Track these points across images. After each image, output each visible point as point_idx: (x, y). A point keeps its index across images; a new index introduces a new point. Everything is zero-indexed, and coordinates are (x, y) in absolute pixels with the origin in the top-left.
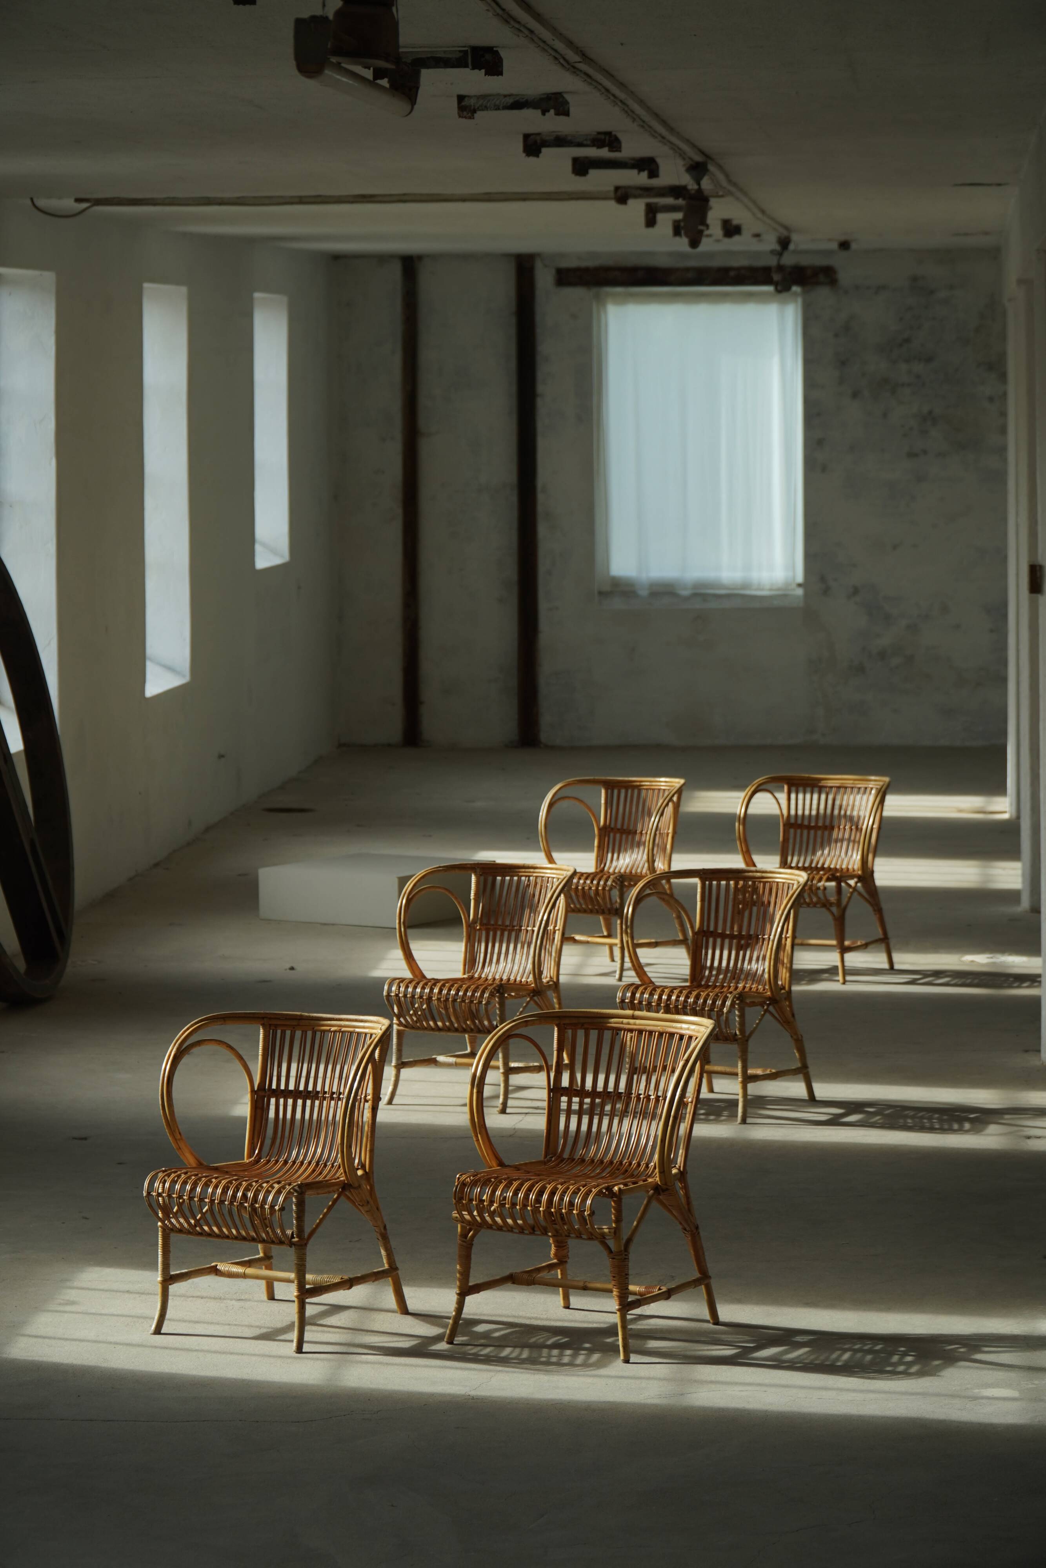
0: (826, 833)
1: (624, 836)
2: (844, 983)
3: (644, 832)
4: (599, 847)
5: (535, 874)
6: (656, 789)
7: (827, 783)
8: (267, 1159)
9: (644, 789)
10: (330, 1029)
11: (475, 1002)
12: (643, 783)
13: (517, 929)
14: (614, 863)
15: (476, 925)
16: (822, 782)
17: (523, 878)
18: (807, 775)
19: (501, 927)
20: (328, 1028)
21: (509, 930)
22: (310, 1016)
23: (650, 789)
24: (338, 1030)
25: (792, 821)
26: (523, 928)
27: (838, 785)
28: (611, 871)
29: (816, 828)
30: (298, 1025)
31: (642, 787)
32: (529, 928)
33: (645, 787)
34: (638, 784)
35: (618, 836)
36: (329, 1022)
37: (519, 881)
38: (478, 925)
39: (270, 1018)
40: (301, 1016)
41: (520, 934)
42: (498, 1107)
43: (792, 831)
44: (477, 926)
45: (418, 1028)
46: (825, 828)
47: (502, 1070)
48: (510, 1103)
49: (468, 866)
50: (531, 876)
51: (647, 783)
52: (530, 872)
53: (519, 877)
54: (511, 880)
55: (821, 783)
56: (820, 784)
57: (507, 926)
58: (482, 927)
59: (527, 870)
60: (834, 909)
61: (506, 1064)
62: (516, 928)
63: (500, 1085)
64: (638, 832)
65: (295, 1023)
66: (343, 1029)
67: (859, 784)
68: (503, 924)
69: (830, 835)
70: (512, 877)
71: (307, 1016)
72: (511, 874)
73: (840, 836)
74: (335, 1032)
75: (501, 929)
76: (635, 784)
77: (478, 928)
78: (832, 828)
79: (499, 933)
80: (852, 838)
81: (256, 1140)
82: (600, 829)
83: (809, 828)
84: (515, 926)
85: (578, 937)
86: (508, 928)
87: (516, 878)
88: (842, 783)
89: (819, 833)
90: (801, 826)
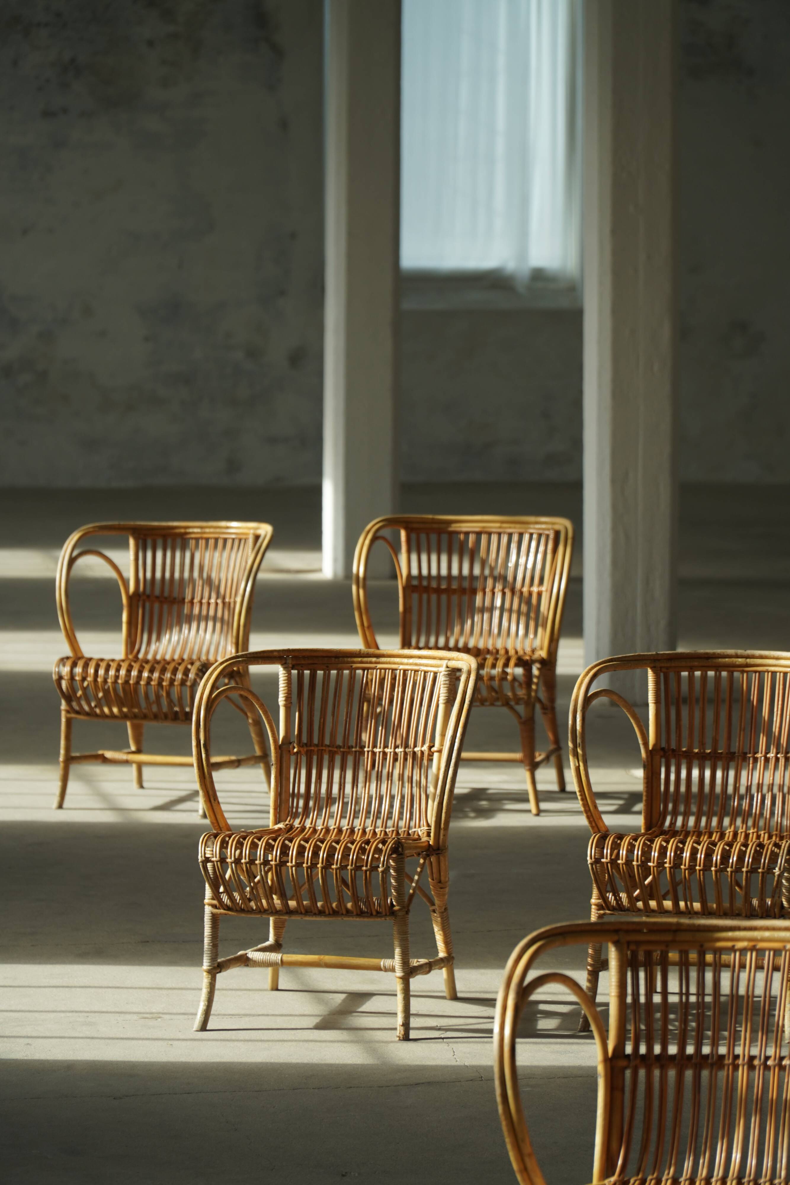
0: (466, 598)
1: (165, 607)
2: (539, 812)
3: (195, 601)
4: (130, 623)
5: (379, 666)
6: (211, 538)
7: (460, 527)
8: (640, 1176)
9: (192, 538)
10: (733, 946)
11: (364, 868)
12: (191, 530)
13: (356, 752)
14: (153, 647)
15: (291, 747)
16: (454, 525)
17: (359, 672)
18: (430, 516)
19: (330, 749)
20: (729, 944)
21: (343, 752)
22: (694, 925)
23: (202, 538)
24: (749, 947)
25: (415, 583)
26: (366, 749)
27: (477, 530)
28: (150, 657)
29: (449, 591)
30: (674, 941)
31: (188, 536)
32: (377, 750)
33: (193, 536)
34: (182, 531)
35: (156, 606)
36: (730, 934)
37: (352, 677)
38: (295, 745)
39: (627, 931)
40: (678, 924)
41: (361, 758)
42: (395, 1029)
43: (415, 596)
44: (294, 748)
45: (251, 911)
46: (462, 591)
47: (399, 973)
48: (414, 1022)
49: (275, 654)
50: (373, 669)
51: (196, 530)
52: (371, 663)
53: (353, 670)
54: (339, 676)
55: (451, 527)
56: (451, 529)
57: (340, 747)
58: (301, 749)
59: (365, 659)
60: (521, 709)
61: (405, 963)
62: (354, 749)
63: (396, 995)
64: (186, 600)
65: (668, 937)
66: (760, 945)
67: (510, 528)
68: (332, 744)
69: (472, 601)
70: (340, 670)
71: (689, 925)
72: (340, 666)
73: (487, 603)
74: (743, 951)
75: (330, 751)
76: (178, 531)
77: (295, 750)
78: (474, 592)
79: (326, 758)
80: (507, 605)
81: (614, 1145)
82: (130, 598)
83: (438, 591)
84: (352, 747)
85: (109, 754)
86: (342, 750)
87: (346, 672)
88: (484, 527)
89: (455, 598)
90: (427, 589)
